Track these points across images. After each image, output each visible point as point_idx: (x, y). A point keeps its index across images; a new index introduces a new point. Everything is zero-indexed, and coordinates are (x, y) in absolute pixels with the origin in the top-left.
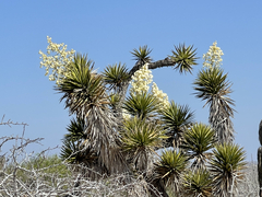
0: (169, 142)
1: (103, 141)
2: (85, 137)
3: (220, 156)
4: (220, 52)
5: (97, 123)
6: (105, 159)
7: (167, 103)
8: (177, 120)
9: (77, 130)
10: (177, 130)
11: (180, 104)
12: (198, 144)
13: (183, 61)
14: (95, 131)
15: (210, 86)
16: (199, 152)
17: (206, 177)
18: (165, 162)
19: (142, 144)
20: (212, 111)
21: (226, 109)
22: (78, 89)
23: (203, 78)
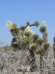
0: (34, 42)
1: (20, 42)
2: (16, 41)
3: (45, 45)
4: (45, 22)
5: (18, 38)
6: (20, 46)
7: (34, 34)
8: (36, 37)
9: (14, 40)
10: (36, 40)
11: (36, 34)
12: (40, 43)
13: (37, 24)
14: (18, 40)
15: (43, 30)
16: (40, 44)
17: (42, 50)
18: (33, 47)
19: (28, 43)
20: (43, 35)
21: (46, 35)
22: (14, 31)
23: (41, 28)
